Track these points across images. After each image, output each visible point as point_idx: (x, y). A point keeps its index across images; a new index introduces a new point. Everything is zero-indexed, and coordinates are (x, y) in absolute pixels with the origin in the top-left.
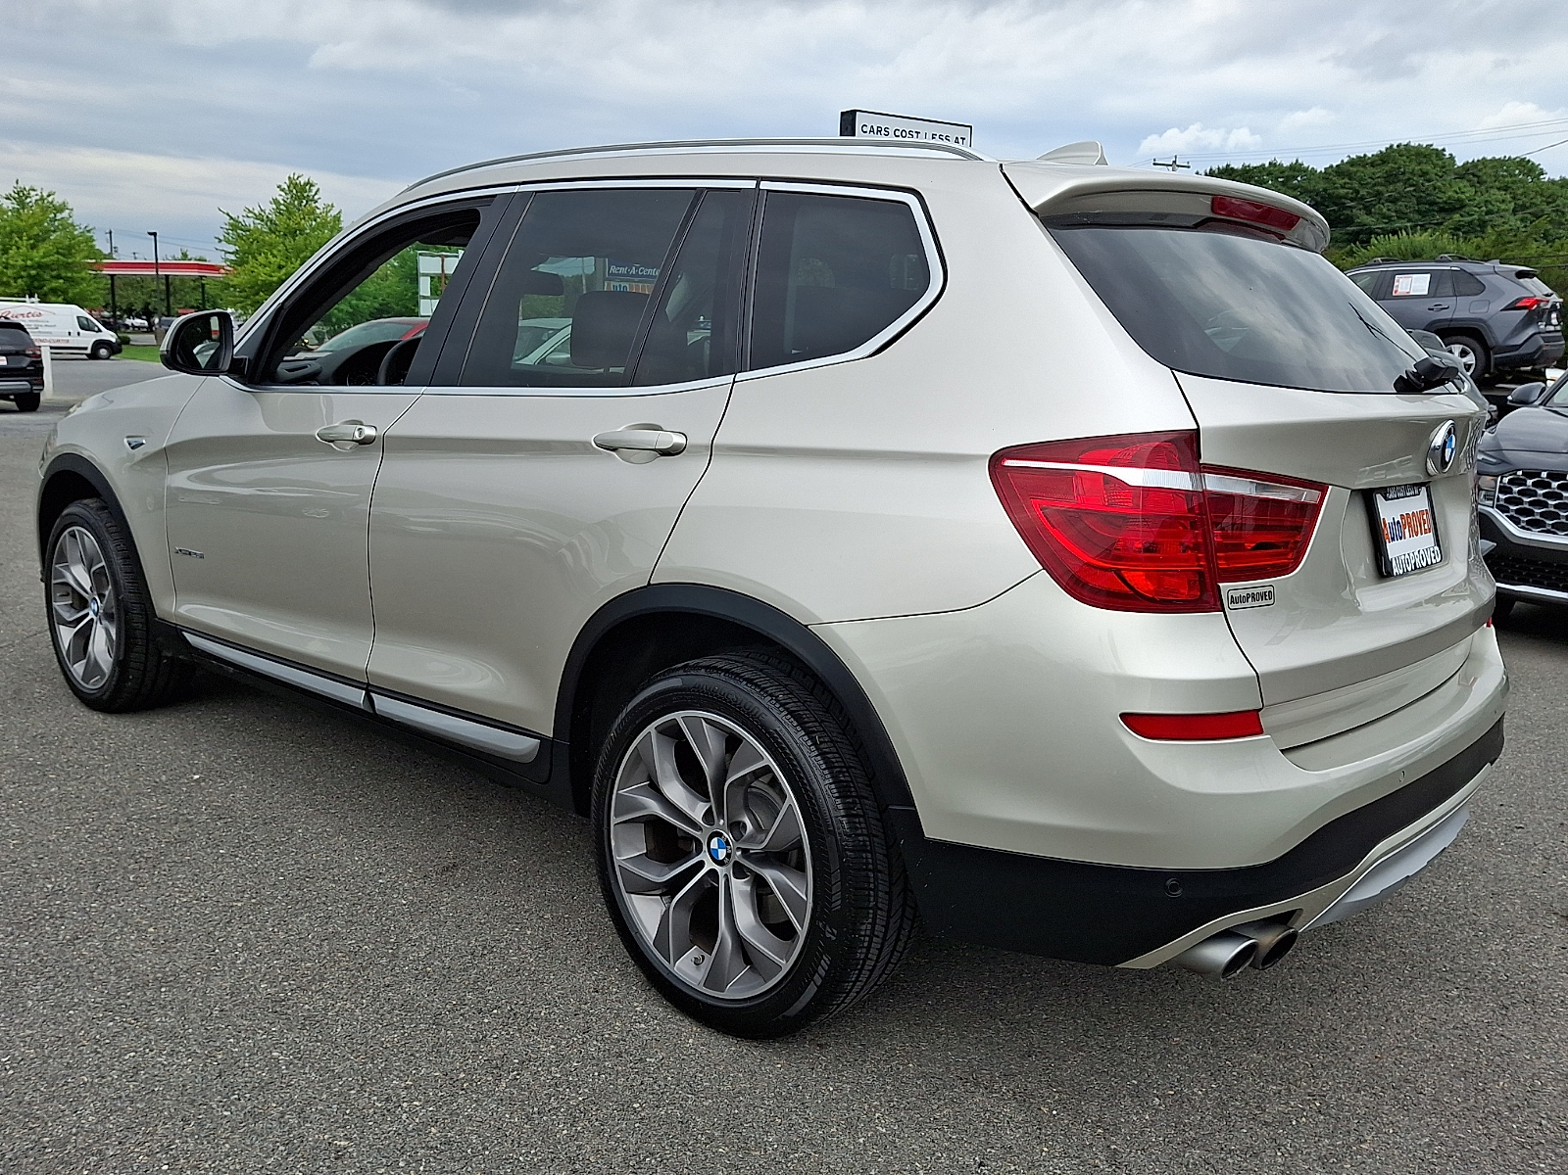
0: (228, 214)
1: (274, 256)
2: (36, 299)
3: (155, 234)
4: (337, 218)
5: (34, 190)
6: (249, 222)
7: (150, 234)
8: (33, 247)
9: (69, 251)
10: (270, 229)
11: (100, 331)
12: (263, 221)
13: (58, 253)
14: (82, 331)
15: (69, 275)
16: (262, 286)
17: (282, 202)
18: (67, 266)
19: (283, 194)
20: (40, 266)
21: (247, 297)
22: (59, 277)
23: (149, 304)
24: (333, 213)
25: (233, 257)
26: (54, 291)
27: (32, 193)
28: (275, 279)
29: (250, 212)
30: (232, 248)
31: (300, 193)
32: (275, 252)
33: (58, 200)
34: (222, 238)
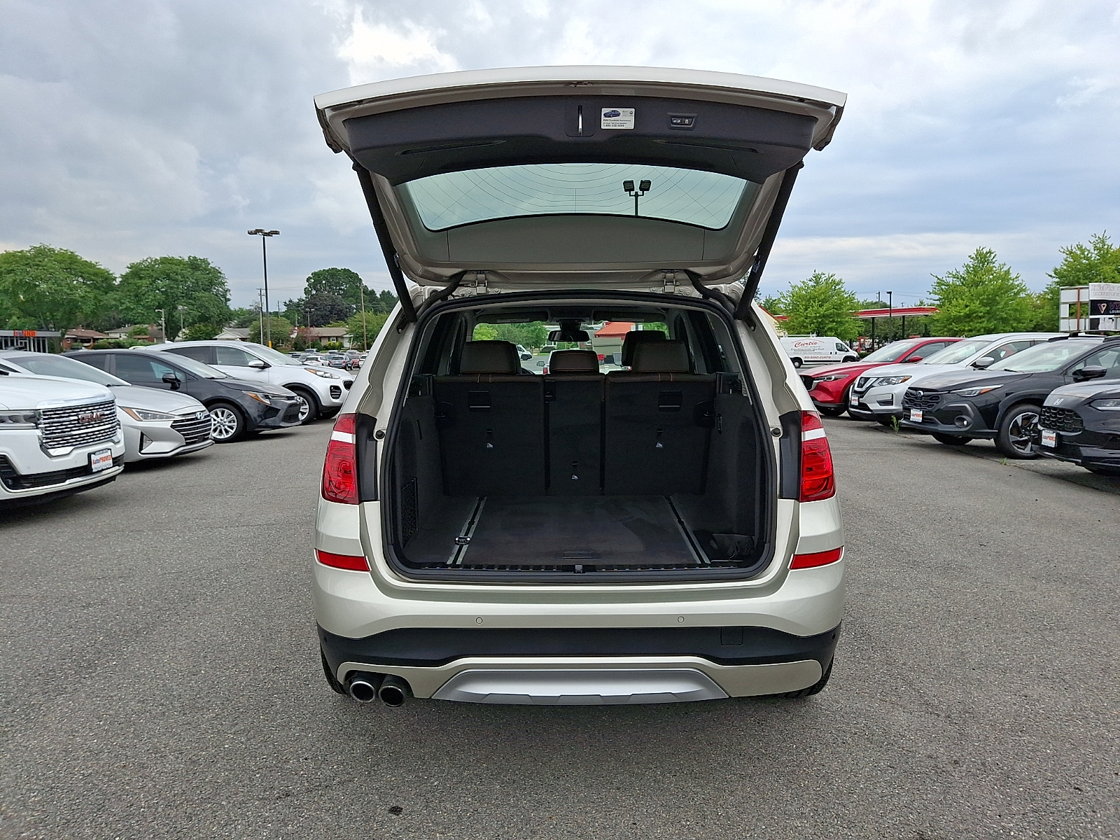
0: (936, 277)
1: (962, 299)
2: (815, 335)
3: (890, 293)
4: (1007, 272)
5: (824, 274)
6: (950, 280)
7: (888, 293)
8: (821, 306)
9: (838, 307)
10: (962, 283)
11: (848, 351)
12: (958, 278)
13: (833, 308)
14: (838, 351)
15: (839, 320)
16: (954, 319)
17: (972, 266)
18: (838, 315)
19: (972, 260)
20: (824, 316)
21: (945, 327)
22: (833, 321)
23: (897, 333)
24: (1005, 268)
25: (938, 302)
26: (830, 329)
27: (823, 276)
28: (962, 314)
29: (950, 274)
30: (937, 297)
31: (983, 258)
32: (963, 297)
33: (837, 278)
34: (931, 291)
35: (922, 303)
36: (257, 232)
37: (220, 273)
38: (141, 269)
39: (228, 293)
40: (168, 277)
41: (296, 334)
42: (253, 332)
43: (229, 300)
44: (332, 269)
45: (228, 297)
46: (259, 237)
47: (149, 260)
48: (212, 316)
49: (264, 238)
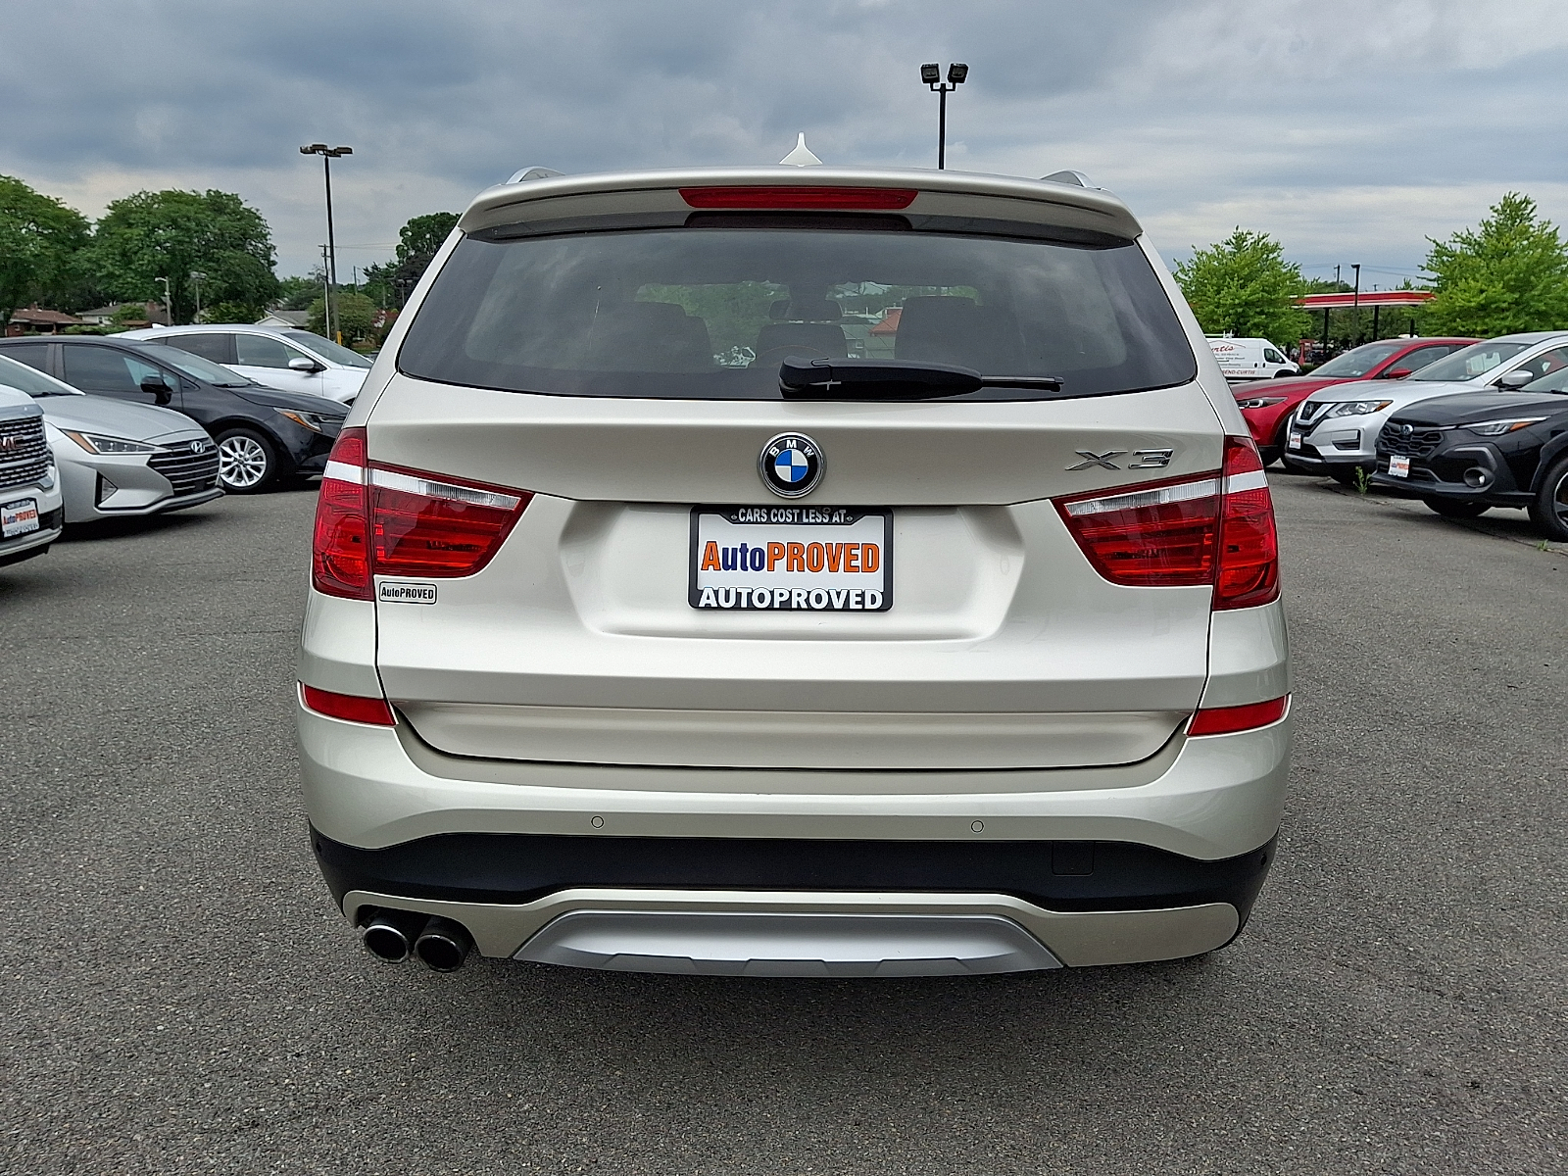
0: (1434, 241)
1: (1474, 279)
2: (1231, 334)
3: (1358, 267)
4: (1553, 235)
5: (1251, 234)
6: (1457, 247)
7: (1354, 266)
8: (1243, 287)
9: (1274, 288)
10: (1477, 253)
11: (1283, 362)
12: (1470, 244)
13: (1263, 291)
14: (1267, 363)
15: (1271, 310)
16: (1461, 311)
17: (1494, 224)
18: (1271, 303)
19: (1496, 214)
20: (1247, 304)
21: (1444, 325)
22: (1262, 313)
23: (1364, 334)
24: (1550, 230)
25: (1435, 285)
26: (1257, 326)
27: (1249, 237)
28: (1473, 304)
29: (1458, 236)
30: (1434, 275)
31: (1514, 211)
32: (1478, 276)
33: (1271, 241)
34: (1425, 266)
35: (1408, 285)
36: (314, 149)
37: (259, 218)
38: (131, 211)
39: (272, 253)
40: (175, 224)
41: (383, 322)
42: (314, 318)
43: (274, 263)
44: (441, 214)
45: (272, 259)
46: (320, 157)
47: (143, 196)
48: (248, 290)
49: (327, 160)
